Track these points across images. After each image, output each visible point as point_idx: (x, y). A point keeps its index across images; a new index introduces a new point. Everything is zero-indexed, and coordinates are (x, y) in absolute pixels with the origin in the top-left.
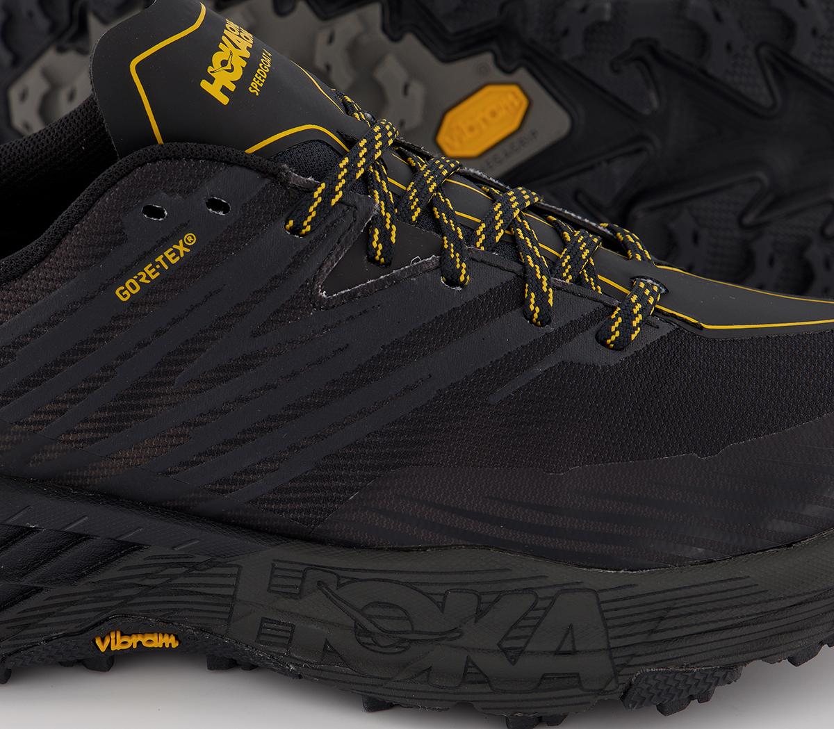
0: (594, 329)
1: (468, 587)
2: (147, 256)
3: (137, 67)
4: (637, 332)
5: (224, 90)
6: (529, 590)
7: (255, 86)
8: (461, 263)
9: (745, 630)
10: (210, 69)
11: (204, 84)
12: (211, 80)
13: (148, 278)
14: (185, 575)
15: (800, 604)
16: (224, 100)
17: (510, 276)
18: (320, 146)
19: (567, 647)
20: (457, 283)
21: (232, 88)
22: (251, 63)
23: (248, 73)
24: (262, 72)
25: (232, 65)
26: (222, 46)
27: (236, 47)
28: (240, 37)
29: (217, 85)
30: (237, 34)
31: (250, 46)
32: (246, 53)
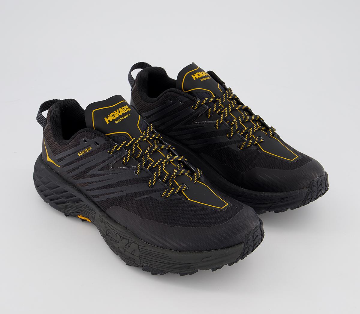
0: (160, 192)
1: (119, 234)
2: (83, 149)
3: (94, 111)
4: (168, 196)
5: (109, 121)
6: (128, 240)
7: (117, 122)
8: (139, 170)
9: (165, 265)
10: (109, 116)
11: (105, 119)
12: (107, 118)
13: (83, 153)
14: (89, 210)
15: (178, 264)
16: (108, 123)
18: (125, 137)
19: (133, 253)
20: (136, 173)
21: (111, 120)
22: (120, 117)
23: (118, 118)
24: (122, 119)
25: (115, 116)
26: (115, 112)
27: (119, 112)
28: (124, 110)
29: (108, 119)
30: (123, 109)
31: (124, 112)
32: (121, 114)
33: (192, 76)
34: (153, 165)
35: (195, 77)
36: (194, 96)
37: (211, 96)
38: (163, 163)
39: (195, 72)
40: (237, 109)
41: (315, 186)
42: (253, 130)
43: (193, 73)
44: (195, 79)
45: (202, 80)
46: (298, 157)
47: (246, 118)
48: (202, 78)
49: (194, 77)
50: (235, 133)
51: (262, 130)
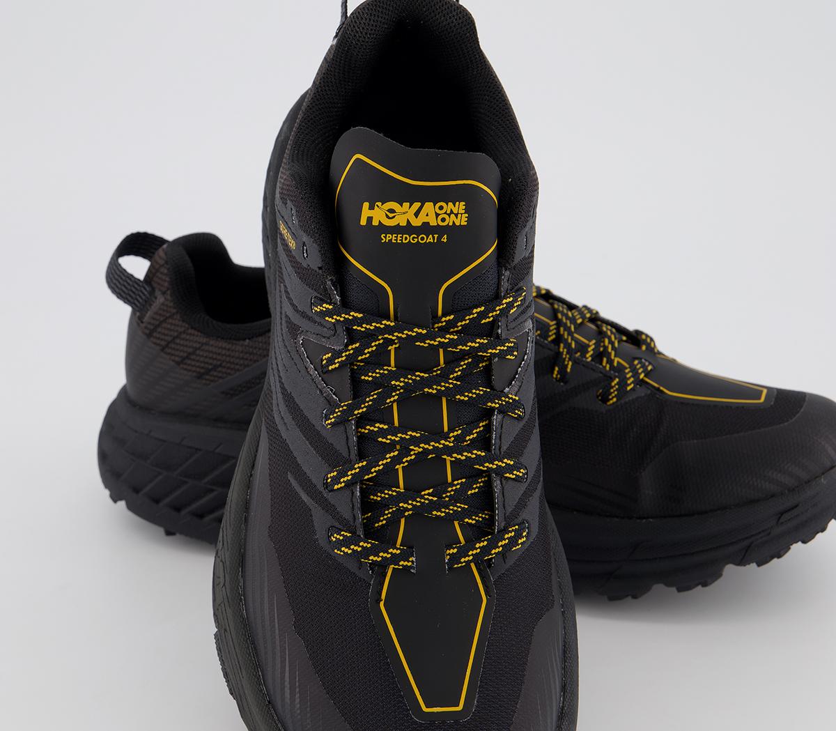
0: (337, 524)
3: (359, 160)
5: (370, 219)
8: (333, 417)
10: (379, 204)
11: (366, 205)
12: (371, 208)
16: (363, 222)
17: (345, 454)
21: (375, 223)
22: (409, 229)
23: (397, 229)
24: (408, 239)
25: (394, 217)
26: (406, 205)
27: (417, 214)
28: (437, 215)
29: (371, 213)
30: (439, 212)
31: (433, 223)
32: (417, 223)
34: (383, 433)
38: (413, 450)
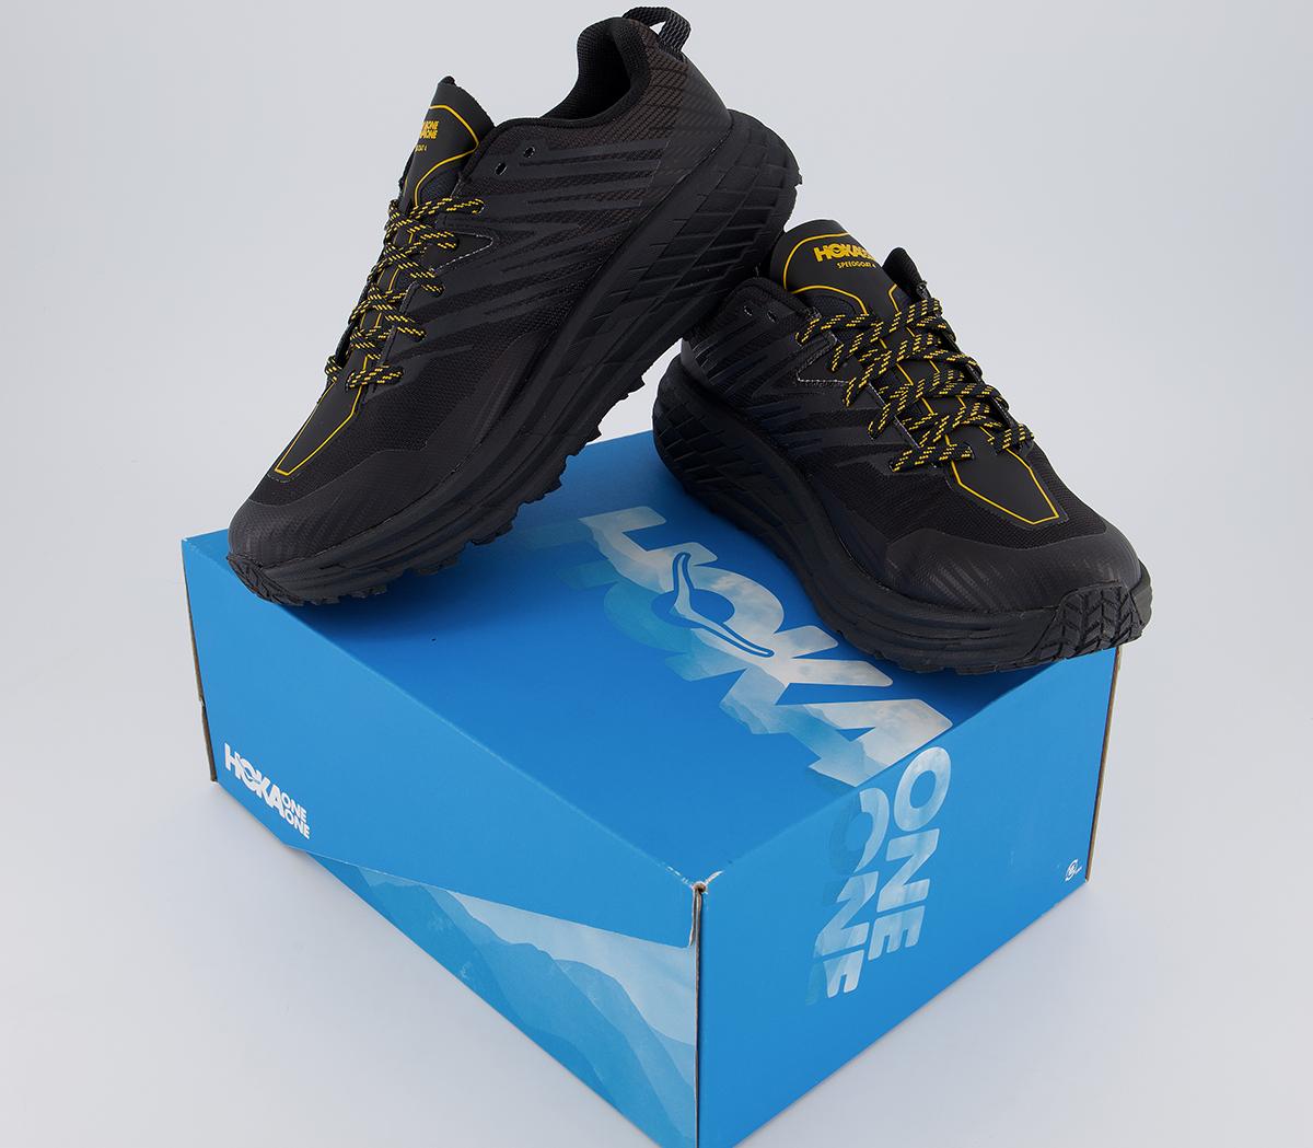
5: (824, 256)
21: (829, 258)
33: (816, 250)
35: (823, 253)
36: (809, 306)
37: (857, 311)
39: (828, 242)
40: (927, 360)
41: (1077, 609)
42: (951, 421)
43: (820, 244)
44: (820, 259)
45: (841, 265)
46: (1057, 516)
47: (941, 386)
48: (844, 259)
49: (819, 254)
50: (889, 423)
51: (986, 428)
